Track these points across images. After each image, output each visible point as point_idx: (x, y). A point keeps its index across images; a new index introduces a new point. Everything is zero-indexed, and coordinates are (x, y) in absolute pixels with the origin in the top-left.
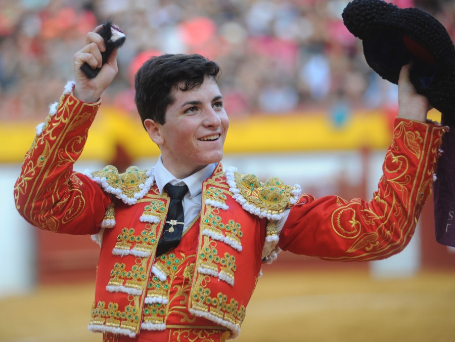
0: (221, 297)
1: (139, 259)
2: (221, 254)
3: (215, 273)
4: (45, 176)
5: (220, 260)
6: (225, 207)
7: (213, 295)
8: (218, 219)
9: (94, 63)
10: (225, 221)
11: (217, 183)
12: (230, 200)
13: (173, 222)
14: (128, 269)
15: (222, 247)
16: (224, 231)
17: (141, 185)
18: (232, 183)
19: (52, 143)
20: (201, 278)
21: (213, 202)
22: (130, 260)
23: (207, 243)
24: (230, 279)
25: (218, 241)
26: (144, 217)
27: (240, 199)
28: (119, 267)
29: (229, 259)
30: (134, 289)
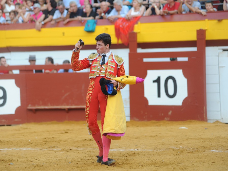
0: (112, 75)
1: (96, 66)
2: (111, 68)
3: (110, 71)
4: (73, 64)
5: (111, 69)
6: (112, 60)
7: (110, 74)
8: (111, 62)
9: (78, 47)
10: (112, 63)
11: (111, 56)
12: (113, 60)
13: (103, 60)
14: (95, 67)
15: (112, 67)
16: (112, 64)
17: (97, 55)
18: (114, 56)
19: (73, 59)
20: (108, 72)
21: (110, 60)
22: (95, 66)
23: (109, 66)
24: (113, 72)
25: (111, 66)
26: (97, 60)
27: (114, 59)
28: (93, 68)
29: (113, 69)
30: (95, 70)
